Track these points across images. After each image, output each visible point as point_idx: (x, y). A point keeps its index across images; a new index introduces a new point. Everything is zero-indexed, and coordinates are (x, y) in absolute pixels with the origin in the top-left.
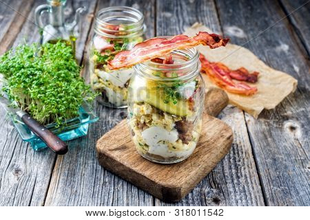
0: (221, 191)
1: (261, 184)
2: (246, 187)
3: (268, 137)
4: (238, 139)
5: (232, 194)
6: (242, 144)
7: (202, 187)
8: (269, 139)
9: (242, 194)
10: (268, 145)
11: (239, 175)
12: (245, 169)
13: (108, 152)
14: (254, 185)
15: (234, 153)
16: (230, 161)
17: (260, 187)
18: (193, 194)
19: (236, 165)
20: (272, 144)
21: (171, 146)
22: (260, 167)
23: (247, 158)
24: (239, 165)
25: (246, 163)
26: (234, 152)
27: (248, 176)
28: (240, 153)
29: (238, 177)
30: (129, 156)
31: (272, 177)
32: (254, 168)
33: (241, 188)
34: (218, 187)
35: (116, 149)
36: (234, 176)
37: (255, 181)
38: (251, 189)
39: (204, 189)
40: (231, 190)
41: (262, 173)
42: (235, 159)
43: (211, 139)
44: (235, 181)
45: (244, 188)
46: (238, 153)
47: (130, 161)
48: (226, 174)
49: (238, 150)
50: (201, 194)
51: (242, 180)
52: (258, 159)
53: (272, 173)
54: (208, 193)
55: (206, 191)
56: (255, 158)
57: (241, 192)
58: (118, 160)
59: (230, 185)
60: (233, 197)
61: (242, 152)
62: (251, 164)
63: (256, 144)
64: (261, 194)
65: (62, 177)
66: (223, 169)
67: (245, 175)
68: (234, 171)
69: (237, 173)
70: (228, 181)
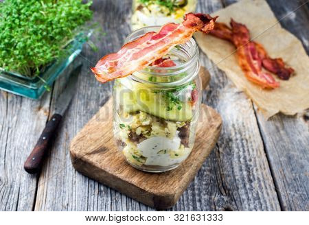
0: (232, 199)
1: (276, 189)
2: (260, 193)
3: (280, 129)
4: (247, 132)
5: (245, 202)
6: (252, 139)
7: (211, 194)
8: (282, 132)
9: (257, 202)
10: (281, 139)
11: (251, 177)
12: (257, 170)
13: (86, 157)
14: (269, 191)
15: (244, 152)
16: (239, 161)
17: (275, 193)
18: (201, 204)
19: (247, 166)
20: (285, 138)
21: (174, 154)
22: (274, 168)
23: (259, 157)
24: (251, 166)
25: (257, 163)
26: (244, 149)
27: (261, 179)
28: (250, 150)
29: (250, 181)
30: (110, 160)
31: (288, 180)
32: (268, 169)
33: (255, 195)
34: (229, 194)
35: (94, 152)
36: (246, 180)
37: (270, 185)
38: (266, 196)
39: (213, 197)
40: (244, 197)
41: (276, 176)
42: (245, 158)
43: (200, 130)
44: (248, 186)
45: (258, 194)
46: (248, 150)
47: (113, 166)
48: (237, 178)
49: (248, 147)
50: (211, 203)
51: (255, 184)
52: (271, 158)
53: (288, 174)
54: (219, 201)
55: (216, 199)
56: (267, 156)
57: (255, 199)
58: (99, 165)
59: (242, 191)
60: (247, 206)
61: (253, 150)
62: (264, 165)
63: (267, 139)
64: (277, 202)
65: (50, 188)
66: (233, 171)
67: (258, 179)
68: (245, 173)
69: (249, 176)
70: (239, 187)
